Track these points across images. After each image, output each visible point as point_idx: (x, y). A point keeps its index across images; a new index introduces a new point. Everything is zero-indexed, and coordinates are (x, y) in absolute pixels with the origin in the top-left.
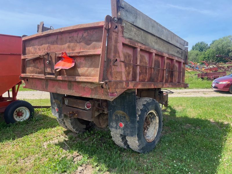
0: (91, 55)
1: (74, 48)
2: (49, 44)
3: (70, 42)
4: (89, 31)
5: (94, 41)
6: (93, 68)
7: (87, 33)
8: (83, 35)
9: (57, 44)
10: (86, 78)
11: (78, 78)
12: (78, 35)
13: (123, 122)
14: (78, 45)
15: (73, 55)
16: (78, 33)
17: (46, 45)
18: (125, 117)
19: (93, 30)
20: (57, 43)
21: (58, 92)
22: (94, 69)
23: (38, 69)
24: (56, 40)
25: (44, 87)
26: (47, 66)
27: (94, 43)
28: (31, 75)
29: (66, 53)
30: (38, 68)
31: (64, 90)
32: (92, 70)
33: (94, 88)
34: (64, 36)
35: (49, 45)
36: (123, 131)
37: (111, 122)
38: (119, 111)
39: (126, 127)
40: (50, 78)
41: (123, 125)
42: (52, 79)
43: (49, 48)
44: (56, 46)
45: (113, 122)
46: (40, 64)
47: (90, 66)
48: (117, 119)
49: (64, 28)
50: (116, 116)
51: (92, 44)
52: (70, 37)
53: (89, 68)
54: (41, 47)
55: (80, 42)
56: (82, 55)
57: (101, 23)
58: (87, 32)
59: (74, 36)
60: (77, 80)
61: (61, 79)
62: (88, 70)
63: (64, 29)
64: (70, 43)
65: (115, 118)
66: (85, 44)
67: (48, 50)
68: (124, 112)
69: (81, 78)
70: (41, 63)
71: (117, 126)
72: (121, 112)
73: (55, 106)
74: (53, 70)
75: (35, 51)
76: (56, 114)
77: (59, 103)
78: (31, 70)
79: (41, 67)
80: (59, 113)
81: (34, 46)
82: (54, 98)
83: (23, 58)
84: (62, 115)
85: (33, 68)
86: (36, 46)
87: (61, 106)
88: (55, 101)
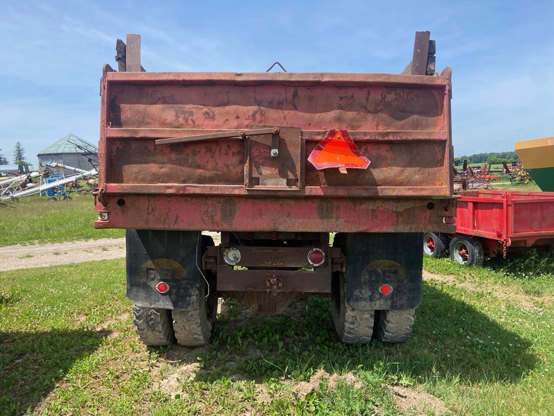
1: (355, 124)
2: (259, 105)
3: (340, 108)
4: (398, 91)
5: (413, 113)
6: (417, 168)
7: (396, 94)
8: (384, 98)
9: (296, 109)
10: (410, 189)
12: (369, 95)
13: (391, 282)
14: (370, 117)
16: (369, 91)
17: (245, 108)
18: (396, 272)
19: (408, 90)
20: (295, 106)
21: (283, 228)
22: (419, 170)
23: (199, 171)
24: (290, 98)
25: (218, 218)
26: (261, 162)
27: (415, 117)
28: (168, 187)
29: (344, 133)
30: (198, 167)
31: (302, 220)
32: (415, 172)
33: (405, 210)
35: (263, 108)
36: (389, 302)
37: (356, 289)
38: (382, 261)
39: (398, 291)
40: (271, 193)
41: (391, 289)
42: (280, 194)
43: (258, 116)
44: (289, 113)
45: (361, 288)
46: (213, 156)
47: (410, 164)
48: (374, 279)
49: (332, 75)
50: (371, 273)
51: (411, 117)
52: (341, 98)
53: (405, 166)
54: (217, 110)
55: (376, 112)
56: (395, 139)
57: (439, 80)
58: (394, 93)
59: (355, 96)
60: (380, 194)
62: (403, 171)
63: (332, 77)
64: (343, 112)
65: (367, 277)
66: (391, 116)
67: (254, 120)
68: (395, 261)
69: (394, 189)
70: (217, 154)
71: (372, 294)
72: (387, 262)
73: (153, 279)
74: (289, 173)
75: (181, 119)
76: (155, 301)
77: (177, 266)
78: (154, 173)
79: (217, 164)
80: (173, 296)
81: (174, 104)
82: (152, 256)
83: (114, 135)
84: (188, 298)
85: (169, 166)
86: (191, 106)
87: (185, 274)
88: (154, 263)
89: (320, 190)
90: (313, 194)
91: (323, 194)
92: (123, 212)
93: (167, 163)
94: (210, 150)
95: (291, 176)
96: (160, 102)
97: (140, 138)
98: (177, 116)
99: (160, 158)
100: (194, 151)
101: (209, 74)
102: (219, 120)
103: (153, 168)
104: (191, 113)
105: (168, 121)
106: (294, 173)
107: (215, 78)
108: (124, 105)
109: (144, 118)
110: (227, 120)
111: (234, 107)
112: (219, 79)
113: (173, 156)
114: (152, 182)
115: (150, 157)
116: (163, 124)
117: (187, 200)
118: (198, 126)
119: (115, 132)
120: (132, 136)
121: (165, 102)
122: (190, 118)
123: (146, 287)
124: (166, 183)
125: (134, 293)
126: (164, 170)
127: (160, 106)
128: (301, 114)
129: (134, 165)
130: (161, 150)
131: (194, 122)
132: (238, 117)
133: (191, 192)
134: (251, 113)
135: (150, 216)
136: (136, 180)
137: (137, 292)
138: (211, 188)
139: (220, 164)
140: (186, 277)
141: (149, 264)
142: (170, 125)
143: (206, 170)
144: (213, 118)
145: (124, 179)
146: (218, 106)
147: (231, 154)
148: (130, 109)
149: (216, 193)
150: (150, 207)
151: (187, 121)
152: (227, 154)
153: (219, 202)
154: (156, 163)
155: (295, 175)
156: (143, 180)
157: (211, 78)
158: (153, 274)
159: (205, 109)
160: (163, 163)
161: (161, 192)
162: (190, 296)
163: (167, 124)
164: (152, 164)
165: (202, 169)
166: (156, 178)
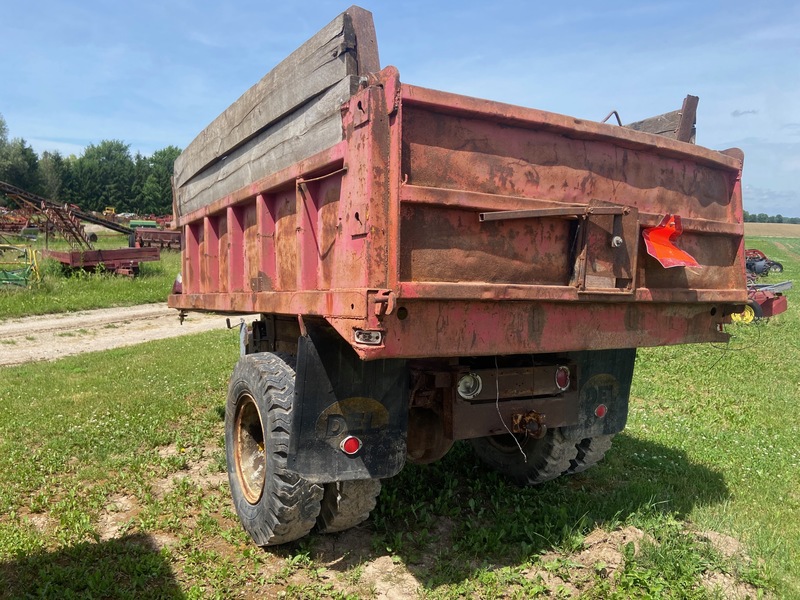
0: (726, 233)
2: (590, 170)
3: (663, 184)
4: (704, 170)
5: (713, 199)
6: (717, 267)
8: (695, 177)
9: (625, 181)
11: (703, 293)
12: (684, 170)
13: (606, 401)
14: (685, 200)
15: (691, 227)
16: (685, 166)
17: (575, 171)
20: (624, 175)
21: (593, 346)
22: (718, 269)
23: (516, 263)
24: (620, 163)
25: (525, 334)
26: (596, 253)
28: (486, 289)
29: (677, 219)
30: (515, 257)
33: (695, 317)
34: (646, 161)
35: (594, 175)
38: (600, 375)
39: (611, 411)
40: (604, 299)
41: (605, 410)
42: (612, 299)
43: (588, 185)
44: (619, 185)
46: (533, 241)
47: (713, 261)
48: (591, 399)
50: (589, 391)
52: (663, 171)
53: (709, 264)
54: (542, 170)
55: (689, 194)
58: (701, 171)
59: (674, 170)
61: (649, 298)
62: (707, 270)
63: (666, 143)
64: (665, 190)
65: (585, 397)
66: (699, 200)
67: (583, 190)
68: (612, 374)
69: (709, 293)
70: (539, 238)
71: (588, 418)
73: (336, 433)
74: (623, 270)
75: (496, 179)
76: (340, 469)
77: (376, 408)
78: (457, 265)
79: (537, 253)
80: (368, 457)
81: (488, 153)
82: (340, 396)
83: (414, 197)
84: (391, 457)
85: (479, 253)
86: (510, 160)
87: (387, 418)
88: (341, 406)
89: (650, 295)
90: (643, 299)
91: (651, 299)
92: (403, 329)
93: (477, 249)
94: (531, 232)
95: (625, 276)
96: (468, 147)
97: (451, 206)
98: (492, 175)
99: (466, 240)
100: (511, 231)
101: (545, 114)
102: (544, 187)
103: (457, 256)
104: (511, 172)
105: (480, 180)
106: (628, 270)
107: (551, 122)
108: (415, 144)
109: (446, 171)
110: (553, 187)
111: (563, 168)
112: (556, 124)
113: (485, 238)
114: (452, 278)
115: (452, 238)
116: (473, 184)
117: (488, 308)
118: (518, 192)
119: (414, 193)
120: (440, 202)
121: (474, 149)
122: (509, 179)
123: (323, 447)
124: (471, 280)
125: (302, 460)
126: (470, 260)
127: (468, 154)
128: (629, 187)
129: (429, 251)
130: (469, 228)
131: (513, 186)
132: (566, 185)
133: (514, 296)
134: (581, 180)
135: (441, 335)
136: (432, 276)
137: (307, 458)
138: (539, 290)
139: (541, 255)
140: (387, 422)
141: (335, 407)
142: (483, 187)
143: (524, 262)
144: (536, 183)
145: (414, 273)
146: (544, 164)
147: (553, 239)
148: (425, 153)
149: (543, 298)
150: (441, 318)
151: (504, 184)
152: (549, 237)
153: (525, 311)
154: (462, 249)
155: (629, 274)
156: (441, 277)
157: (547, 121)
158: (337, 424)
159: (528, 168)
160: (471, 248)
161: (477, 296)
162: (394, 453)
163: (479, 185)
164: (456, 250)
165: (520, 260)
166: (461, 273)
